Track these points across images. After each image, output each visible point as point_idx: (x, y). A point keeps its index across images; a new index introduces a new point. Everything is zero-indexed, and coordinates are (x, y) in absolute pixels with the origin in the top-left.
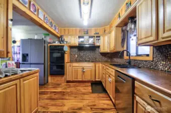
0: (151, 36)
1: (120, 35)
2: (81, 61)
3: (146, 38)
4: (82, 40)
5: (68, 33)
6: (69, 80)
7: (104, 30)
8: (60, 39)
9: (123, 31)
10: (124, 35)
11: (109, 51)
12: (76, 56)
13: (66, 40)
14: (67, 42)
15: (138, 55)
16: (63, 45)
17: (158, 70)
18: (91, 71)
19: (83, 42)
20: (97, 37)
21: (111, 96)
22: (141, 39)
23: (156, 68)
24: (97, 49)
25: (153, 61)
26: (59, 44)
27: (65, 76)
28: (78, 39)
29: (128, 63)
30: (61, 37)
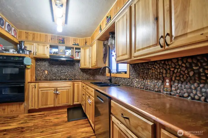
0: (126, 54)
1: (102, 50)
2: (53, 80)
3: (122, 55)
4: (55, 50)
5: (34, 38)
6: (33, 108)
7: (84, 42)
8: (18, 46)
9: (105, 45)
10: (106, 51)
11: (90, 67)
12: (46, 72)
13: (28, 49)
14: (30, 52)
15: (118, 72)
16: (23, 55)
17: (134, 87)
18: (68, 92)
19: (57, 53)
20: (76, 49)
21: (91, 121)
22: (119, 56)
23: (132, 85)
24: (77, 64)
25: (129, 78)
26: (16, 54)
27: (25, 104)
28: (49, 49)
29: (109, 81)
30: (20, 43)
